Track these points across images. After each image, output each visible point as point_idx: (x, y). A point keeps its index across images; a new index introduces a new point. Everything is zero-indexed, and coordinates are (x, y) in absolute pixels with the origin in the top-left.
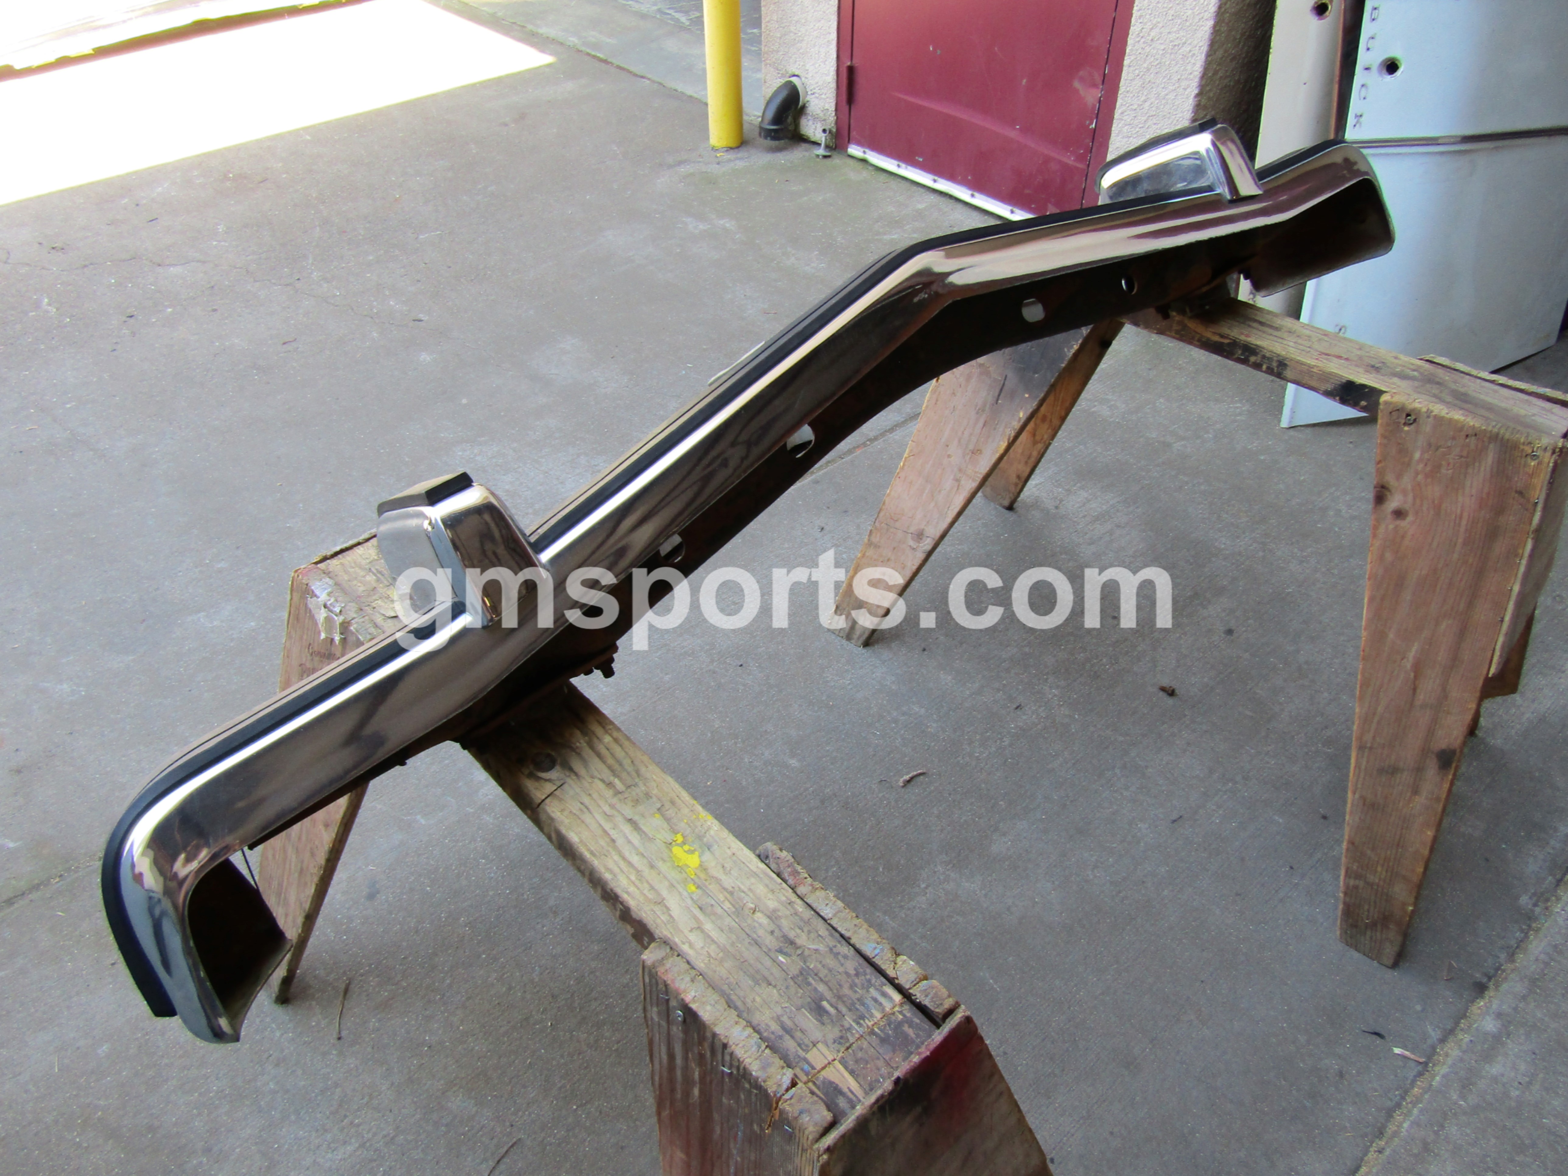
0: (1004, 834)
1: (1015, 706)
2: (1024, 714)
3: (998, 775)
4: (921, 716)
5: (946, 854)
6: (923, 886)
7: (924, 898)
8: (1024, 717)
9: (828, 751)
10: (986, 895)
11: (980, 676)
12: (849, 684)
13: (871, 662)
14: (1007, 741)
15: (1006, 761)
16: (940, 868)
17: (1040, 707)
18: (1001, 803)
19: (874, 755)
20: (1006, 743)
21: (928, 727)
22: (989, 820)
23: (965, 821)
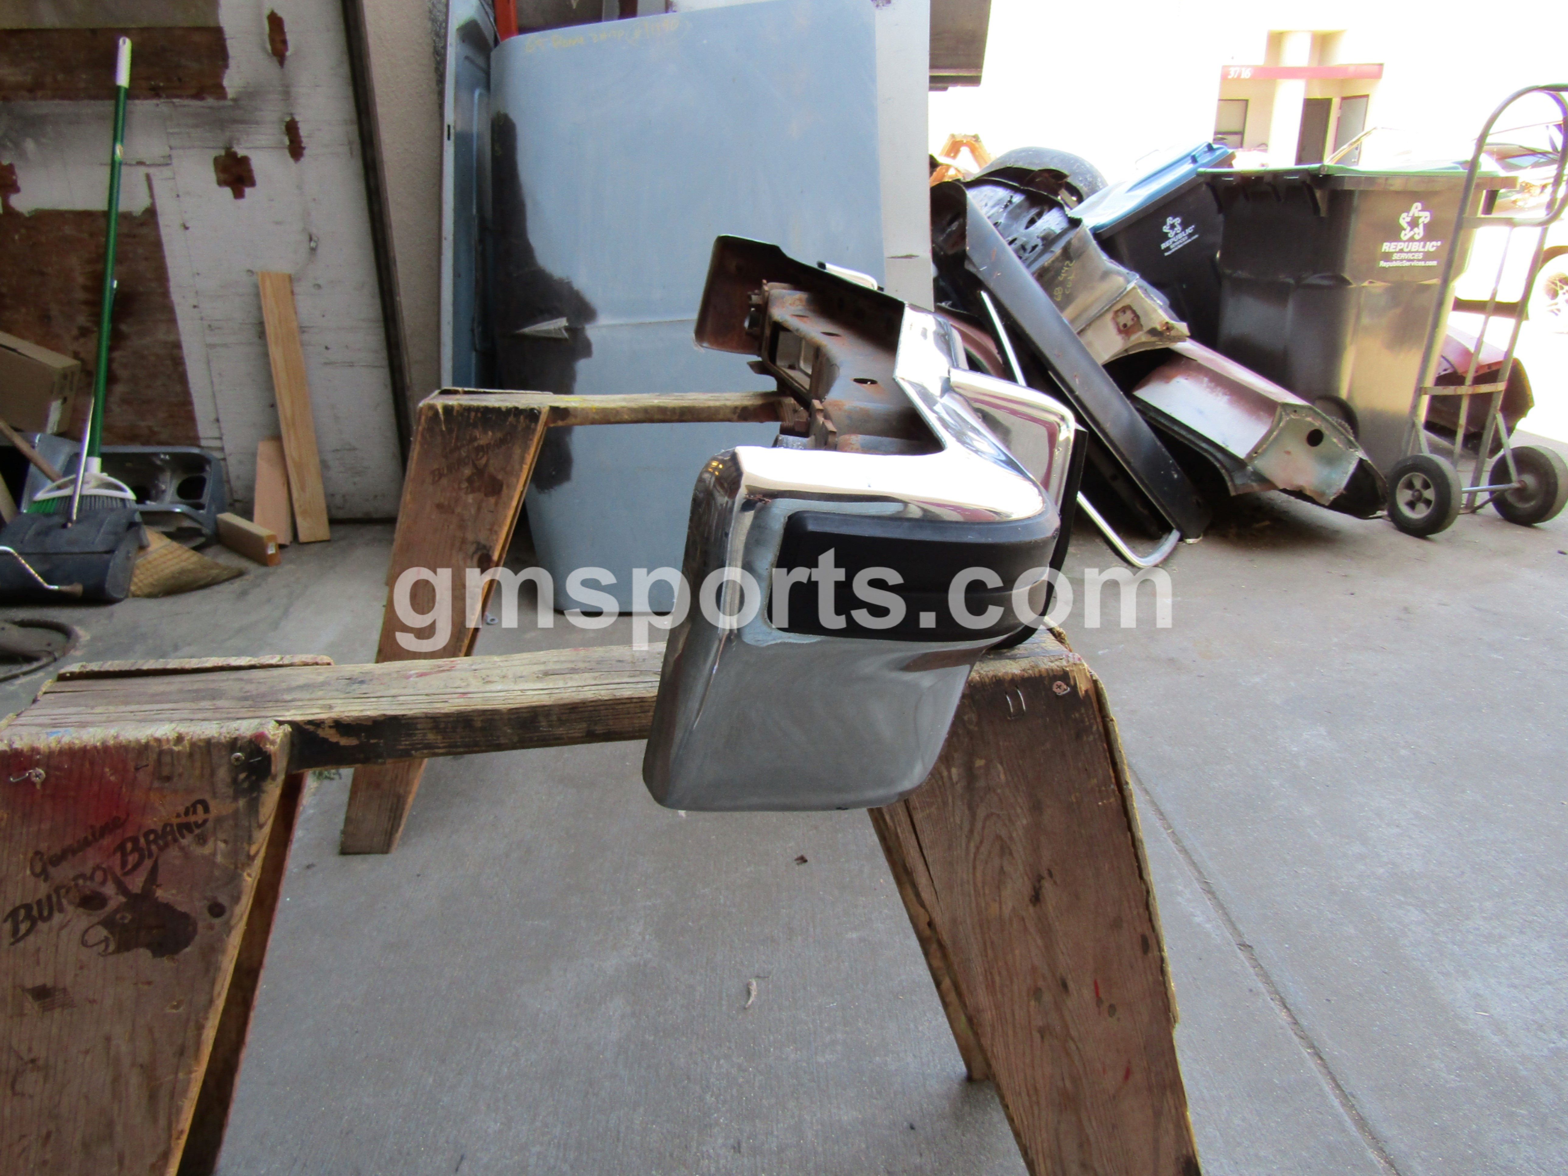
0: (623, 1017)
1: (744, 1145)
2: (724, 1145)
3: (682, 1060)
4: (816, 1054)
5: (654, 968)
6: (647, 937)
7: (638, 931)
8: (720, 1141)
9: (843, 962)
10: (592, 965)
11: (820, 1149)
12: (916, 1027)
13: (935, 1066)
14: (709, 1099)
15: (689, 1078)
16: (649, 956)
17: (718, 1170)
18: (652, 1038)
19: (805, 988)
20: (708, 1097)
21: (796, 1049)
22: (647, 1017)
23: (667, 1000)
